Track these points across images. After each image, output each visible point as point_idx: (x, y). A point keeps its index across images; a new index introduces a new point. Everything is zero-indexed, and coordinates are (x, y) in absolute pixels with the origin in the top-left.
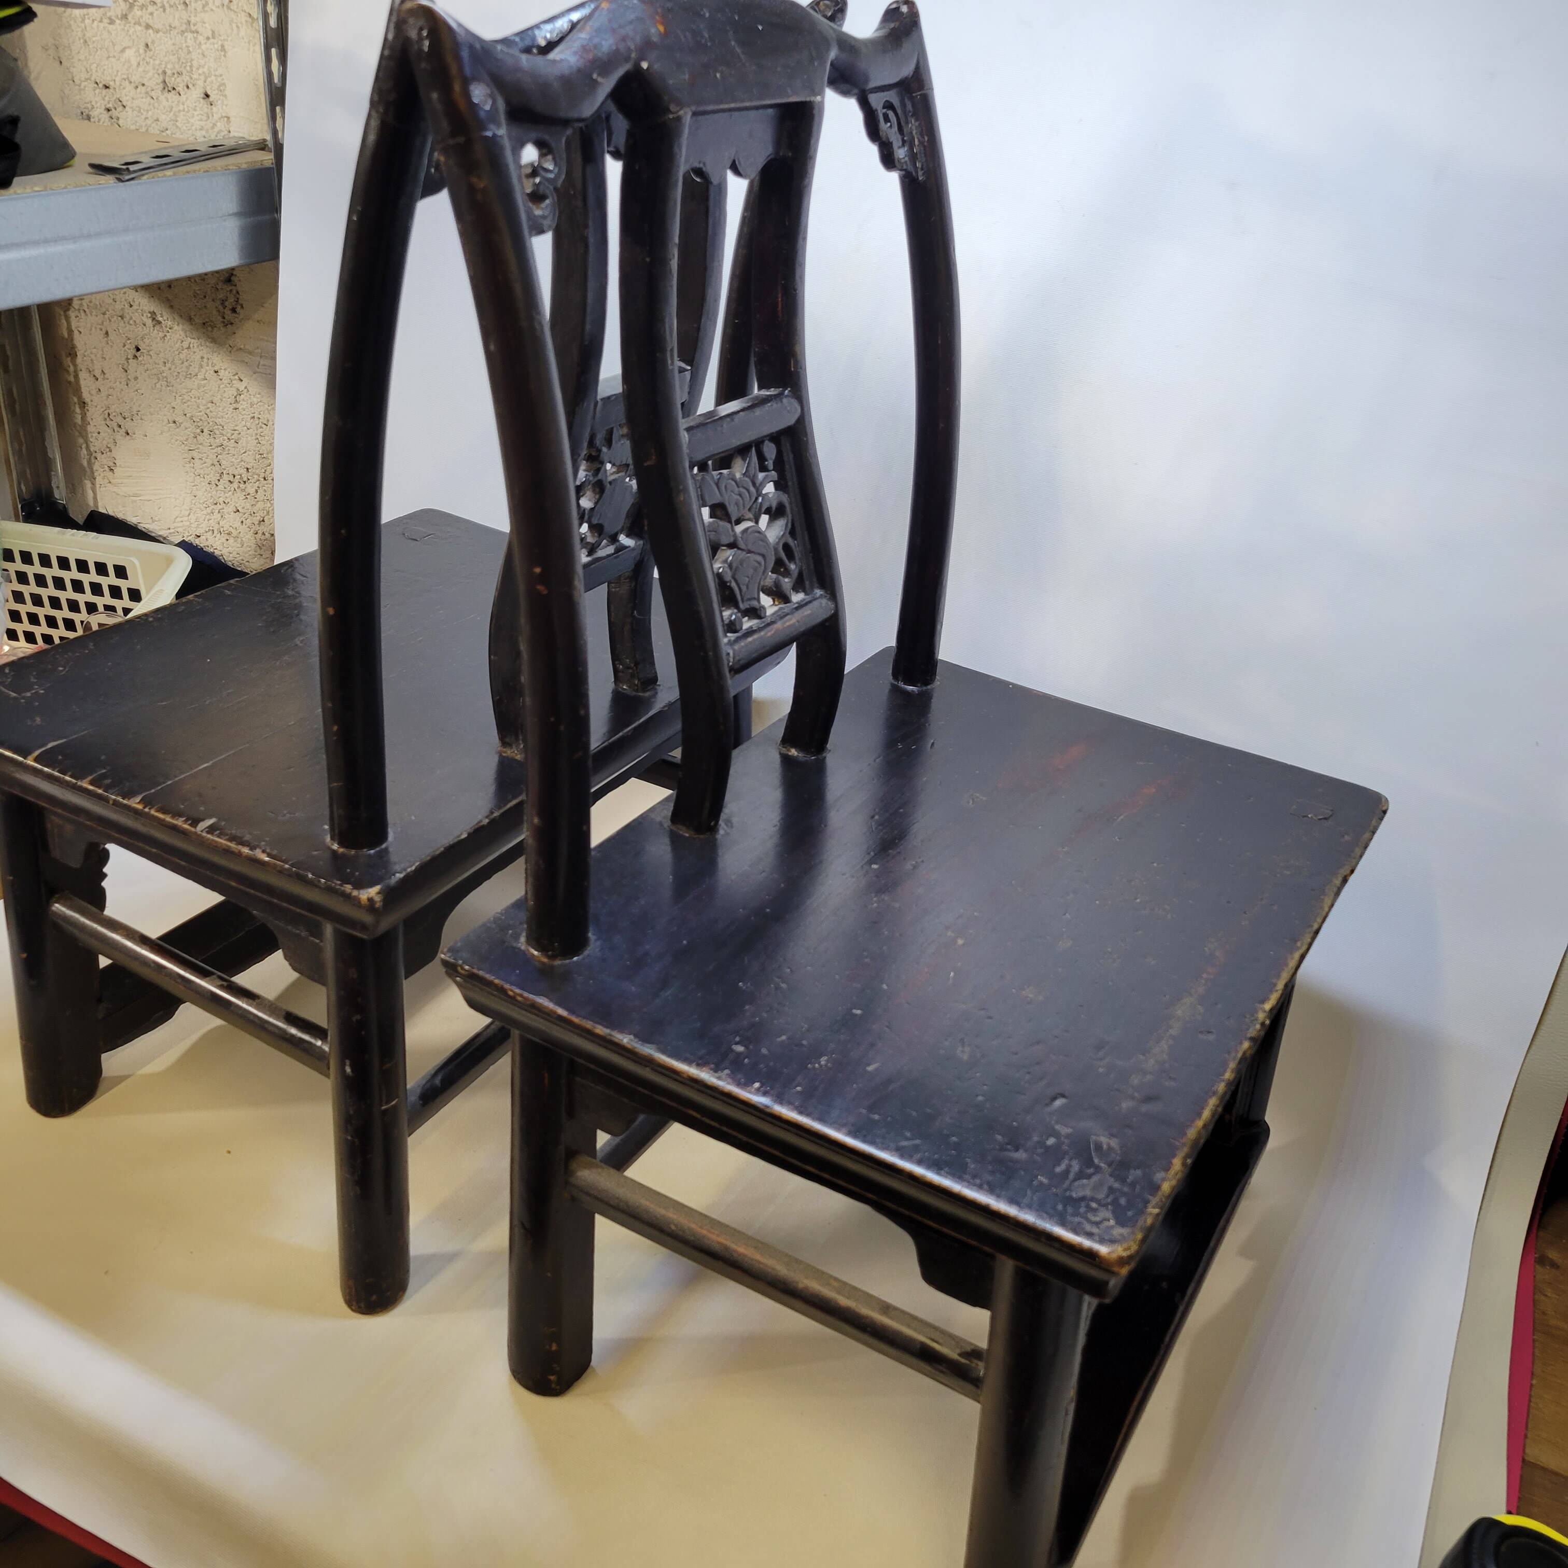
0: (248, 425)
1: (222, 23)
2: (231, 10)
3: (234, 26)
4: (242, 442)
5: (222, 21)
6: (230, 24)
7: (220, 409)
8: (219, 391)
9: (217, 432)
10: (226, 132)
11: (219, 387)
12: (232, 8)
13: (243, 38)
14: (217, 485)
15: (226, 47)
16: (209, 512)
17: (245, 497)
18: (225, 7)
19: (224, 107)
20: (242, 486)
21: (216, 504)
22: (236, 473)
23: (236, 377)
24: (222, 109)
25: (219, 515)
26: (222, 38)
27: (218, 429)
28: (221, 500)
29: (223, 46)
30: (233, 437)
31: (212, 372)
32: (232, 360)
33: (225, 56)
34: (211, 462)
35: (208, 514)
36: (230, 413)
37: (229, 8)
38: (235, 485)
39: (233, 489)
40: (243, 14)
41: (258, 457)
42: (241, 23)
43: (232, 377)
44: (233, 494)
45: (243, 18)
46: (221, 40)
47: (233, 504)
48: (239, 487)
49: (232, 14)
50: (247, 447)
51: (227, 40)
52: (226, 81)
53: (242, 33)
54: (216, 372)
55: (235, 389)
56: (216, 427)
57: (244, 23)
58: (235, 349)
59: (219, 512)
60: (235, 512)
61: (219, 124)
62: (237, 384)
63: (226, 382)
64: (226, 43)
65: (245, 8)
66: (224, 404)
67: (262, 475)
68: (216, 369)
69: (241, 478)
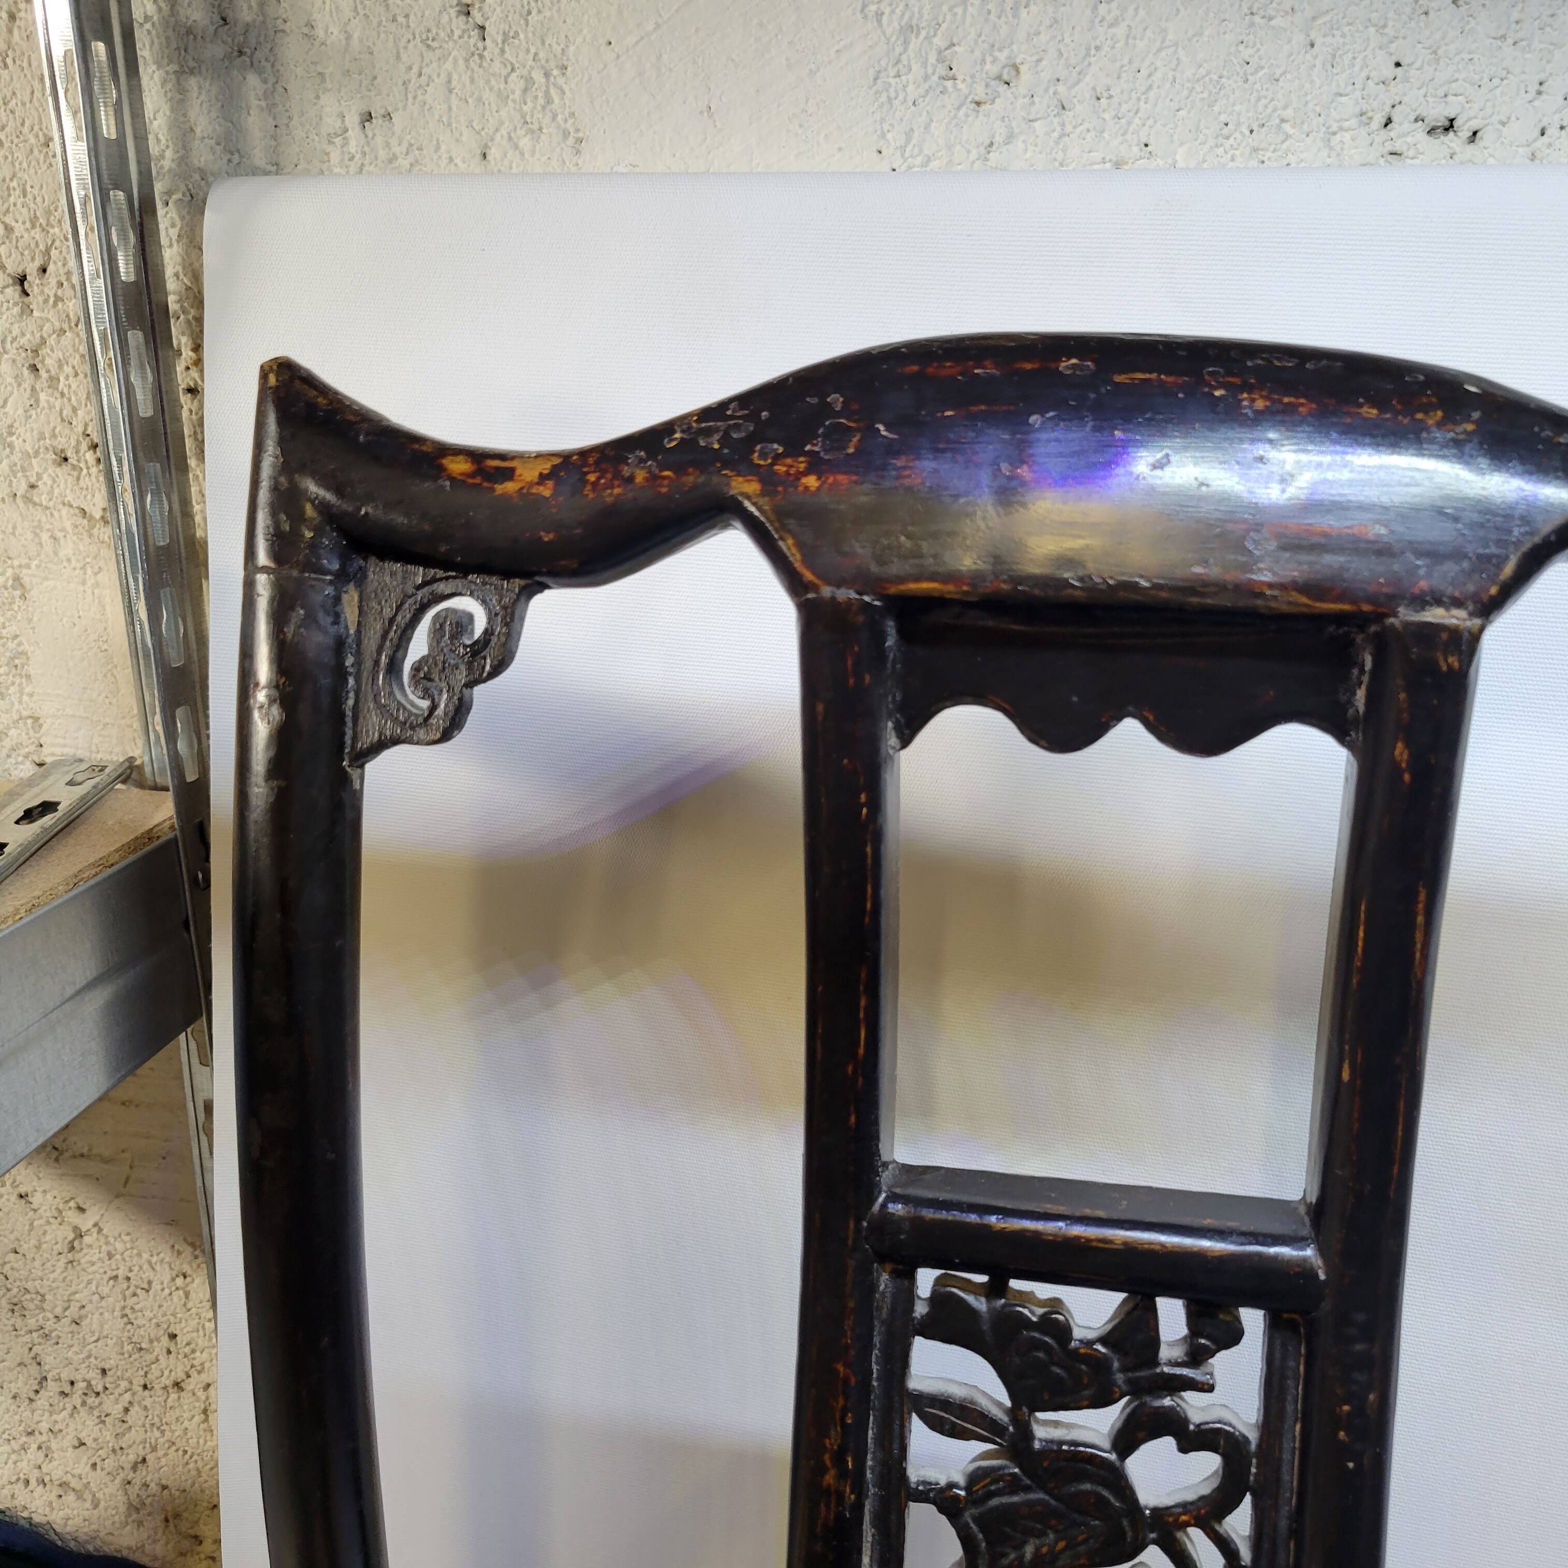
0: (105, 1290)
1: (13, 534)
2: (35, 504)
3: (45, 536)
4: (92, 1322)
5: (14, 528)
6: (36, 535)
7: (37, 1264)
8: (30, 1230)
9: (31, 1306)
10: (32, 748)
11: (31, 1224)
12: (36, 499)
13: (69, 560)
14: (31, 1400)
15: (26, 580)
16: (16, 1447)
17: (97, 1421)
18: (19, 500)
19: (25, 698)
20: (91, 1400)
21: (31, 1433)
22: (78, 1377)
23: (72, 1204)
24: (20, 703)
25: (41, 1454)
26: (16, 563)
27: (32, 1300)
28: (44, 1426)
29: (17, 579)
30: (67, 1313)
31: (14, 1198)
32: (62, 1175)
33: (23, 597)
34: (18, 1360)
35: (14, 1451)
36: (58, 1271)
37: (28, 500)
38: (77, 1399)
39: (69, 1407)
40: (65, 511)
41: (128, 1348)
42: (63, 530)
43: (61, 1206)
44: (72, 1415)
45: (66, 519)
46: (13, 568)
47: (74, 1433)
48: (84, 1403)
49: (38, 514)
50: (101, 1332)
51: (28, 567)
52: (26, 647)
53: (67, 549)
54: (21, 1196)
55: (69, 1229)
56: (28, 1296)
57: (69, 529)
58: (67, 1155)
59: (40, 1448)
60: (75, 1447)
61: (13, 732)
62: (72, 1217)
63: (48, 1214)
64: (25, 571)
65: (70, 498)
66: (46, 1255)
67: (138, 1381)
68: (22, 1190)
69: (89, 1385)
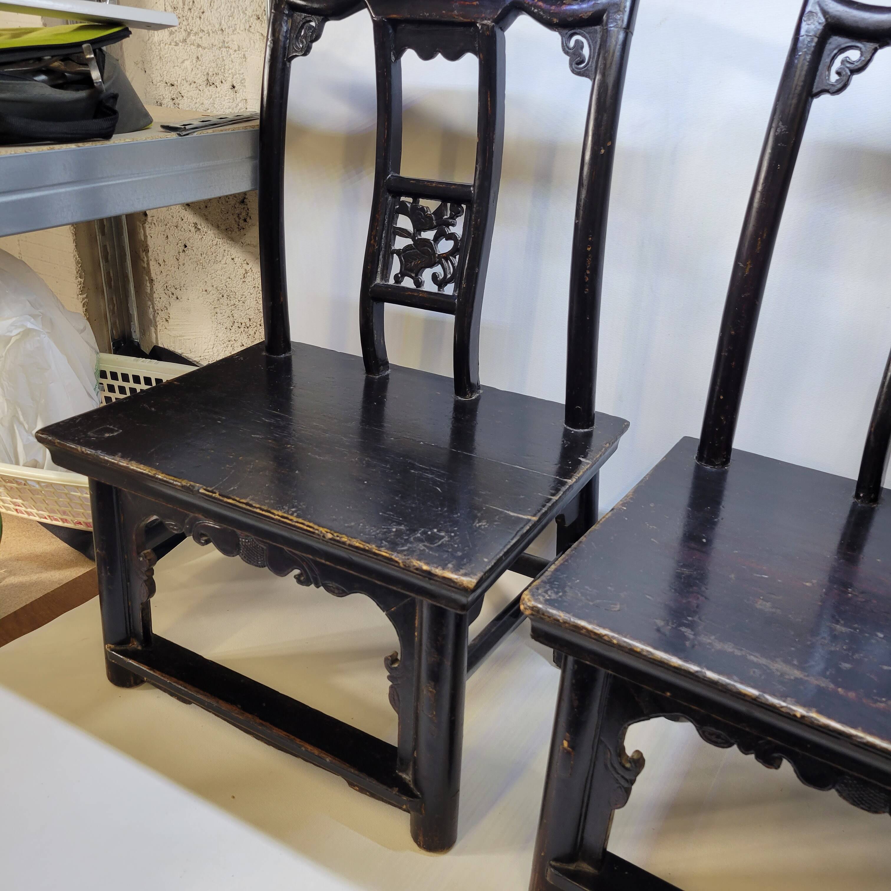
0: (252, 291)
1: (244, 41)
2: (250, 32)
3: (252, 41)
4: (248, 302)
5: (245, 39)
6: (250, 41)
7: (235, 282)
8: (234, 271)
9: (232, 297)
10: (244, 109)
11: (234, 269)
12: (251, 31)
13: (257, 49)
14: (230, 329)
15: (246, 56)
16: (225, 346)
17: (247, 337)
18: (247, 30)
19: (244, 93)
20: (246, 329)
21: (229, 341)
22: (243, 321)
23: (245, 262)
24: (243, 95)
25: (232, 348)
26: (244, 50)
27: (233, 294)
28: (233, 339)
29: (244, 55)
30: (241, 299)
31: (230, 259)
32: (243, 251)
33: (245, 61)
34: (228, 315)
35: (225, 347)
36: (240, 284)
37: (249, 31)
38: (242, 329)
39: (240, 332)
40: (258, 34)
41: (257, 311)
42: (257, 40)
43: (242, 262)
44: (240, 335)
45: (258, 36)
46: (243, 51)
47: (240, 341)
48: (244, 331)
49: (251, 35)
50: (250, 306)
51: (247, 51)
52: (245, 77)
53: (257, 46)
54: (232, 259)
55: (244, 270)
56: (232, 293)
57: (258, 39)
58: (245, 245)
59: (231, 346)
60: (241, 346)
61: (240, 104)
62: (245, 266)
63: (239, 265)
64: (246, 53)
65: (259, 30)
66: (237, 279)
67: (259, 323)
68: (233, 257)
69: (246, 325)
